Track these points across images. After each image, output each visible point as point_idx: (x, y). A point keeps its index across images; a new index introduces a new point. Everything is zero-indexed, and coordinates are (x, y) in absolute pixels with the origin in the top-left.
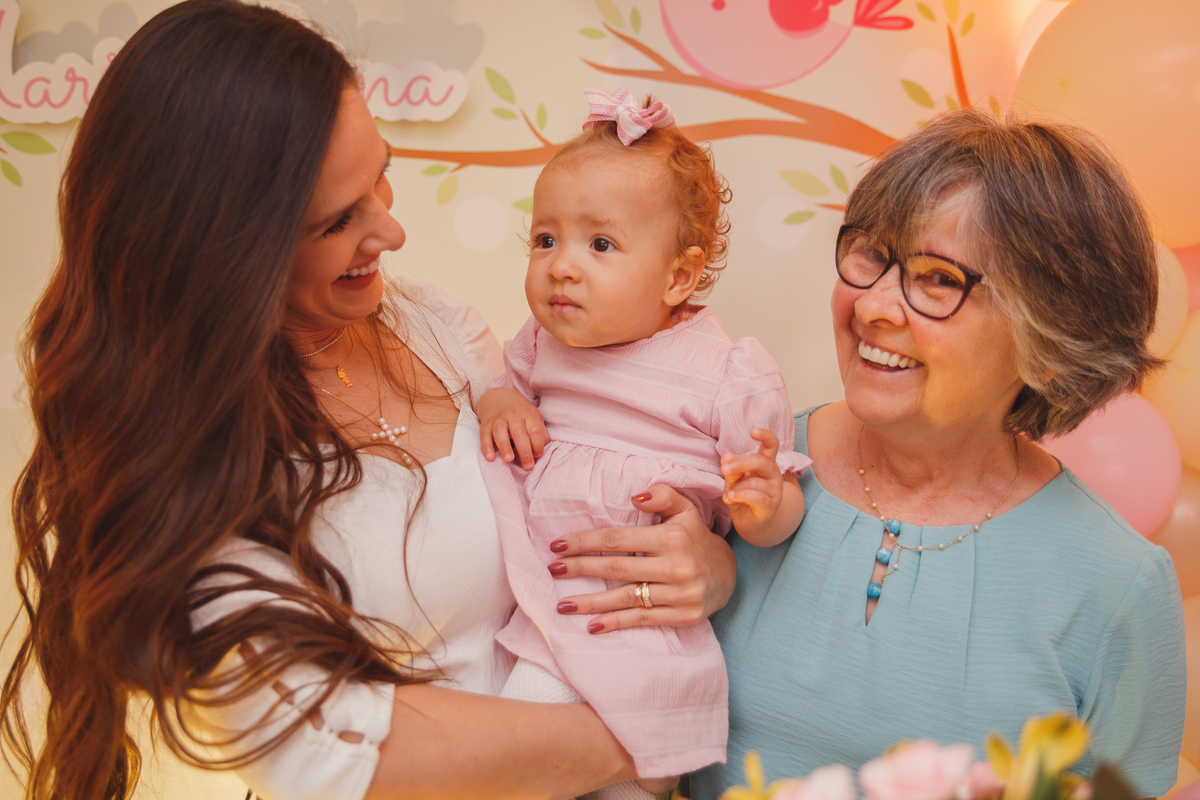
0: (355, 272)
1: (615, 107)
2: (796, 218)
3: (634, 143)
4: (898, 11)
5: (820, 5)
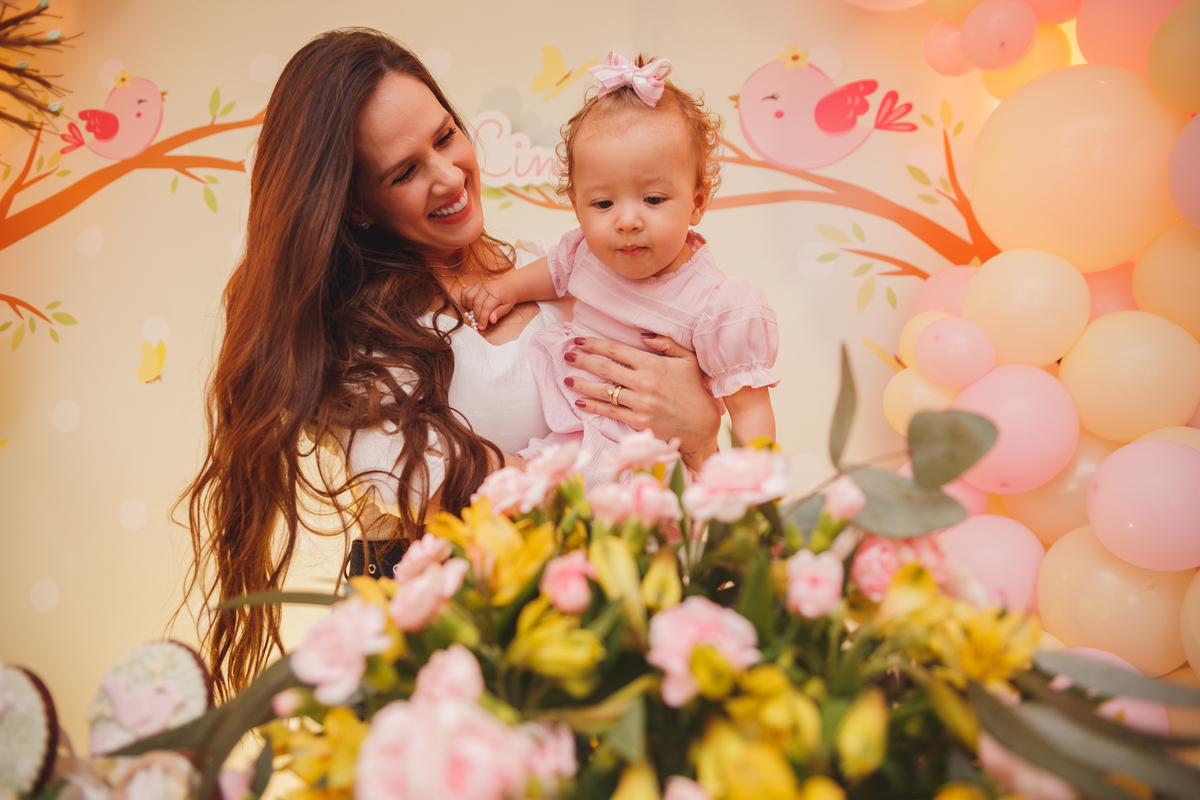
2: (825, 258)
4: (907, 119)
5: (851, 115)
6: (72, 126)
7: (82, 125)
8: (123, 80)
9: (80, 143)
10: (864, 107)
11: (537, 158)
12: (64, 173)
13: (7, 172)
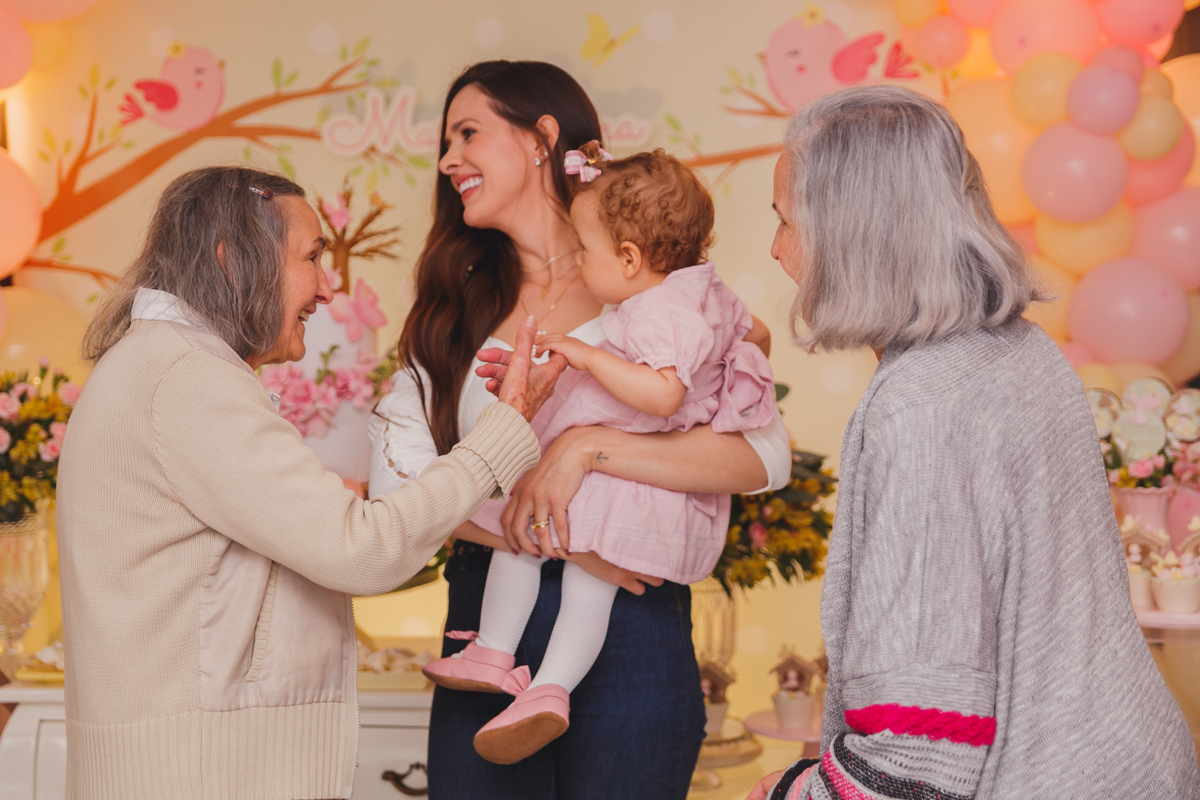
5: (862, 65)
6: (129, 98)
7: (139, 96)
8: (176, 49)
9: (140, 113)
10: (873, 59)
12: (129, 145)
13: (68, 147)
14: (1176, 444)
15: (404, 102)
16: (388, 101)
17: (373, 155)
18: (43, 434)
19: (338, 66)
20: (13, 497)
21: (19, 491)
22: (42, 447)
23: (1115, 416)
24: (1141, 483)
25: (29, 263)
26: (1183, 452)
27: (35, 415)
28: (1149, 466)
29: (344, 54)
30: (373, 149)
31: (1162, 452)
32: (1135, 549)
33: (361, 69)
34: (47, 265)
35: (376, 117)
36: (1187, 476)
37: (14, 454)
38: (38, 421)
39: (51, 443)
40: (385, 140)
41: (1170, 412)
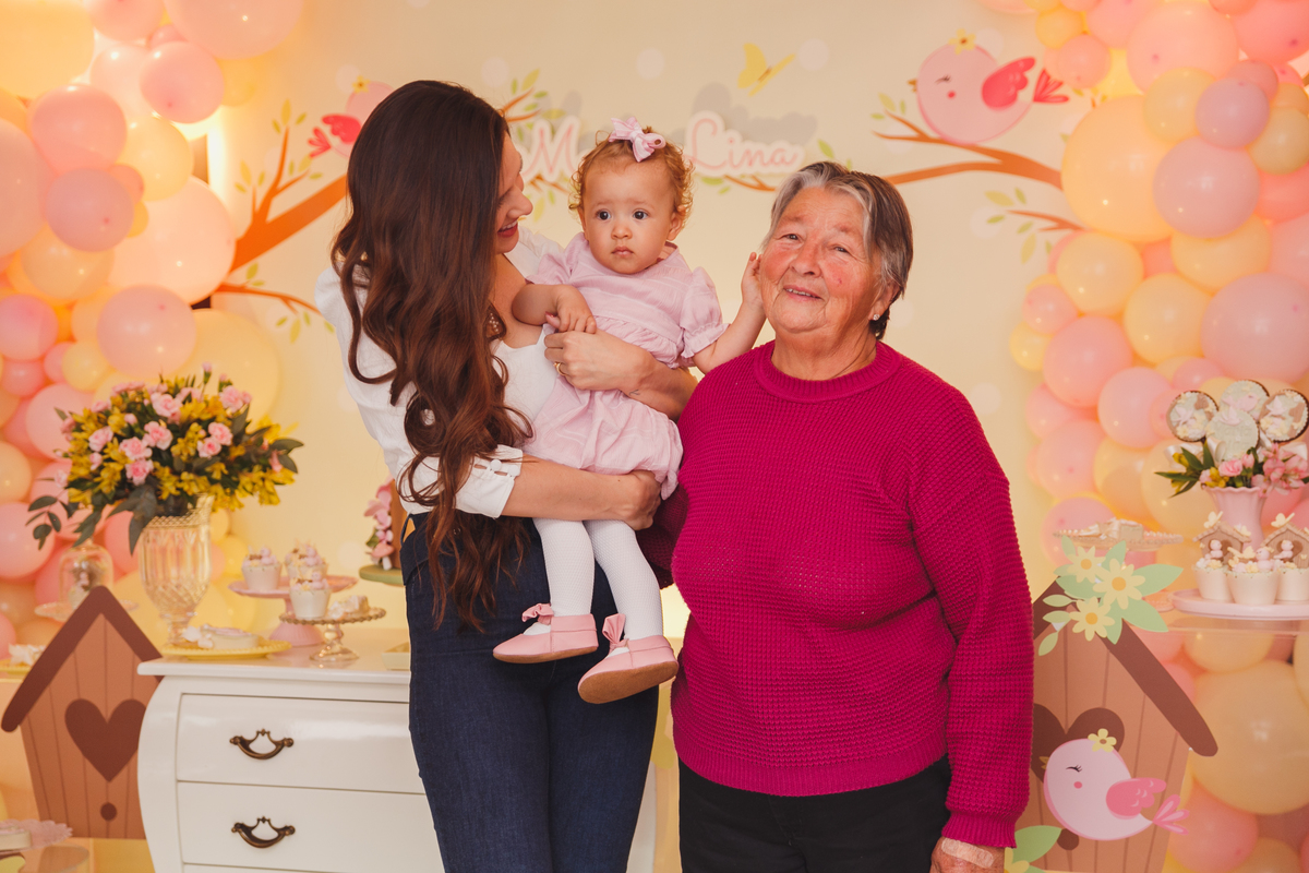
0: (509, 226)
1: (629, 133)
2: (995, 220)
3: (643, 160)
4: (1060, 91)
5: (1012, 90)
6: (317, 131)
7: (326, 129)
8: (361, 85)
9: (326, 147)
10: (1023, 83)
11: (748, 152)
12: (317, 176)
13: (262, 178)
14: (1269, 444)
15: (569, 132)
16: (554, 132)
17: (539, 183)
18: (202, 433)
19: (510, 98)
20: (173, 491)
21: (180, 485)
22: (200, 445)
23: (1210, 416)
24: (1231, 482)
25: (223, 288)
26: (1275, 452)
27: (195, 416)
28: (1239, 465)
29: (514, 86)
30: (539, 177)
31: (1252, 451)
32: (1216, 544)
33: (529, 100)
34: (241, 290)
35: (542, 145)
36: (1276, 475)
37: (175, 450)
38: (199, 421)
39: (208, 441)
40: (551, 170)
41: (1265, 413)
